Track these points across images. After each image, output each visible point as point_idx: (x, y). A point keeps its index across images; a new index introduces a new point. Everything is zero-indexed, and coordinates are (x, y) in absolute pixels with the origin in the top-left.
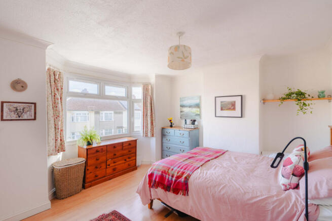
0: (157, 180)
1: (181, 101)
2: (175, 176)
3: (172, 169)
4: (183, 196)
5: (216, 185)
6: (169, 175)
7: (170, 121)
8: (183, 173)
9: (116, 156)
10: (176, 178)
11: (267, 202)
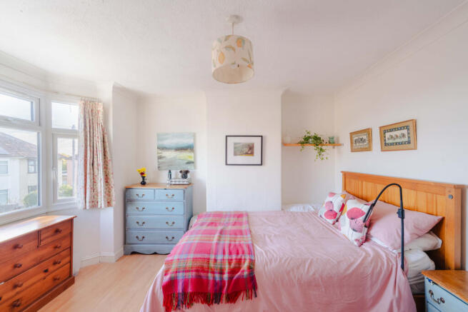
0: (190, 290)
1: (158, 140)
2: (226, 271)
3: (215, 260)
4: (249, 301)
5: (300, 265)
6: (213, 272)
7: (142, 174)
8: (239, 261)
9: (21, 269)
10: (229, 273)
11: (364, 265)
